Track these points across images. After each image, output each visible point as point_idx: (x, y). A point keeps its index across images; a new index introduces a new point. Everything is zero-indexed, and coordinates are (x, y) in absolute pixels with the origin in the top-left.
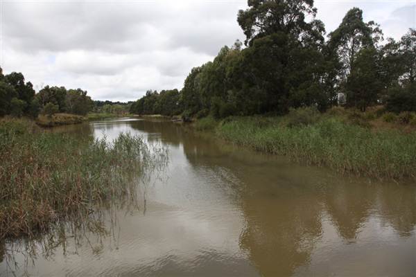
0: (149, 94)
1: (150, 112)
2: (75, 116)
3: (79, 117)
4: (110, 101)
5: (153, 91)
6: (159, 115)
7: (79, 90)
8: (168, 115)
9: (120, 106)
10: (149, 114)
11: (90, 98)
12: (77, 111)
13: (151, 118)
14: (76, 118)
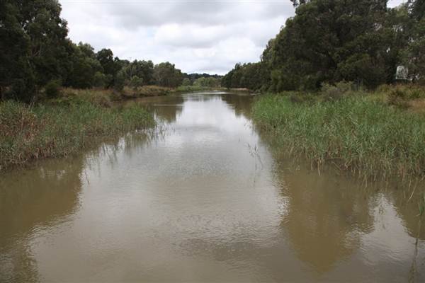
0: (238, 67)
1: (237, 85)
2: (162, 88)
3: (166, 89)
4: (207, 73)
5: (242, 65)
6: (245, 89)
7: (168, 64)
8: (252, 88)
9: (214, 79)
10: (236, 87)
11: (179, 71)
12: (165, 83)
13: (237, 91)
14: (163, 90)
